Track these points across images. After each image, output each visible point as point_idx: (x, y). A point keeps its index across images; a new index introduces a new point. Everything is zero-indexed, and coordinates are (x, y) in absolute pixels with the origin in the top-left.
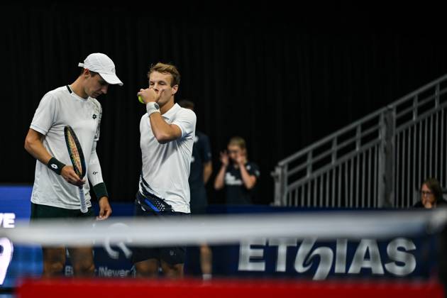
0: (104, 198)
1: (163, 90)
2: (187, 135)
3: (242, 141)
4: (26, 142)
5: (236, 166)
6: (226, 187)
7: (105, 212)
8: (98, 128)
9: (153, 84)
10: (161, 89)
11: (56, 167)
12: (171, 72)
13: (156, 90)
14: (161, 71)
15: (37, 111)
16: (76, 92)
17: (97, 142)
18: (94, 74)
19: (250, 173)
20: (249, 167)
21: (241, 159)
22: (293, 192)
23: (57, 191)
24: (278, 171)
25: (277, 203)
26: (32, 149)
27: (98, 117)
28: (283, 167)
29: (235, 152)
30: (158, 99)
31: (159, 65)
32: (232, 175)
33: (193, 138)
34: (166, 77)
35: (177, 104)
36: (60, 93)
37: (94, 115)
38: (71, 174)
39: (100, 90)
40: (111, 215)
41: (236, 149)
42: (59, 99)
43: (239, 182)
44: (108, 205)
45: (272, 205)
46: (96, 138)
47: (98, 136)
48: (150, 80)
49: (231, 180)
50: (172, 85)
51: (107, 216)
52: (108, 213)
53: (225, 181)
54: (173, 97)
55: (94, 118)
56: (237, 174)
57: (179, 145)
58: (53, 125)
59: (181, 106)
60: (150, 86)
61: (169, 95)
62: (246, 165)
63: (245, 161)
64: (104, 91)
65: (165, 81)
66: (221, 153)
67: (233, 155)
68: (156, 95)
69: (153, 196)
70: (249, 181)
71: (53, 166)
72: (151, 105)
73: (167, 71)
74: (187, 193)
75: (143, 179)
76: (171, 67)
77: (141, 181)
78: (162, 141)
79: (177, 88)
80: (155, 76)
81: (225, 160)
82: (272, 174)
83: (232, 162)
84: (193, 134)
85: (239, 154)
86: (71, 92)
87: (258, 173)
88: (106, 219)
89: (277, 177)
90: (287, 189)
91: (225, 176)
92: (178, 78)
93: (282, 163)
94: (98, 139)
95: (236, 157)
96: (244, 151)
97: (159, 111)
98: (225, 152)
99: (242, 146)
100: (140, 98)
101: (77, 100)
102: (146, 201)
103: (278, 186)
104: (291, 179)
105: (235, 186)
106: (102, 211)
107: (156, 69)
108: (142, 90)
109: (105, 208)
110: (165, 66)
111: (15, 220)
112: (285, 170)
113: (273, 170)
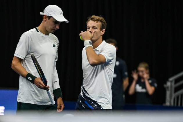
0: (60, 98)
1: (95, 32)
2: (110, 61)
3: (146, 65)
4: (12, 64)
5: (142, 81)
6: (136, 93)
7: (61, 107)
8: (57, 52)
9: (89, 28)
10: (93, 32)
11: (31, 79)
12: (101, 21)
13: (91, 32)
14: (94, 21)
15: (18, 44)
16: (41, 32)
17: (56, 61)
18: (50, 17)
19: (151, 85)
20: (150, 81)
21: (146, 76)
22: (178, 98)
23: (33, 94)
24: (169, 84)
25: (168, 104)
26: (16, 69)
27: (56, 46)
28: (171, 82)
29: (142, 71)
30: (92, 37)
31: (93, 16)
32: (140, 85)
33: (114, 63)
34: (98, 24)
35: (104, 41)
36: (31, 33)
37: (54, 45)
38: (40, 83)
39: (55, 27)
40: (64, 109)
41: (143, 70)
42: (31, 37)
43: (144, 90)
44: (62, 103)
45: (164, 105)
46: (55, 59)
47: (57, 58)
48: (88, 26)
49: (139, 89)
50: (101, 29)
51: (62, 110)
52: (62, 108)
53: (135, 89)
54: (102, 36)
55: (54, 47)
56: (143, 86)
57: (105, 67)
58: (28, 53)
59: (107, 43)
60: (88, 30)
61: (99, 35)
62: (149, 80)
63: (148, 78)
64: (58, 27)
65: (97, 26)
66: (133, 72)
67: (141, 74)
68: (91, 35)
69: (90, 99)
70: (151, 90)
71: (29, 78)
72: (87, 42)
73: (98, 20)
74: (110, 97)
75: (83, 87)
76: (101, 18)
77: (82, 89)
78: (93, 65)
79: (104, 31)
80: (91, 23)
81: (135, 76)
82: (165, 86)
83: (140, 78)
84: (114, 60)
85: (145, 73)
86: (38, 32)
87: (156, 85)
88: (61, 112)
89: (168, 88)
90: (174, 95)
91: (135, 86)
92: (105, 25)
93: (171, 79)
94: (57, 60)
95: (143, 74)
96: (148, 71)
97: (92, 46)
98: (135, 71)
99: (146, 68)
100: (80, 37)
101: (42, 36)
102: (85, 102)
103: (168, 93)
104: (176, 90)
105: (141, 93)
106: (58, 107)
107: (91, 19)
108: (82, 32)
109: (60, 105)
110: (97, 17)
111: (5, 110)
112: (173, 84)
113: (166, 83)
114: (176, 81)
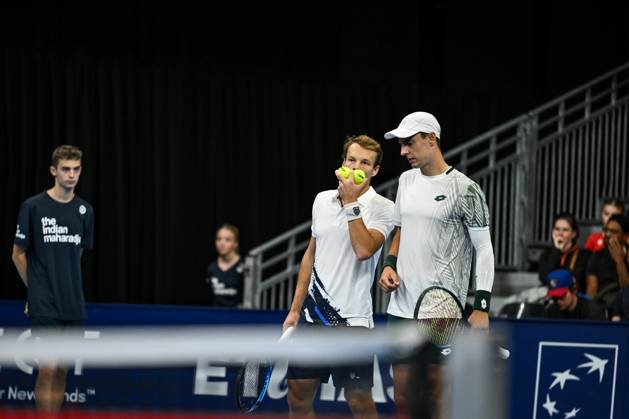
22: (269, 291)
24: (249, 262)
25: (247, 304)
28: (255, 257)
45: (240, 307)
50: (375, 166)
89: (248, 269)
90: (261, 286)
93: (254, 252)
103: (248, 282)
112: (259, 262)
114: (267, 255)
